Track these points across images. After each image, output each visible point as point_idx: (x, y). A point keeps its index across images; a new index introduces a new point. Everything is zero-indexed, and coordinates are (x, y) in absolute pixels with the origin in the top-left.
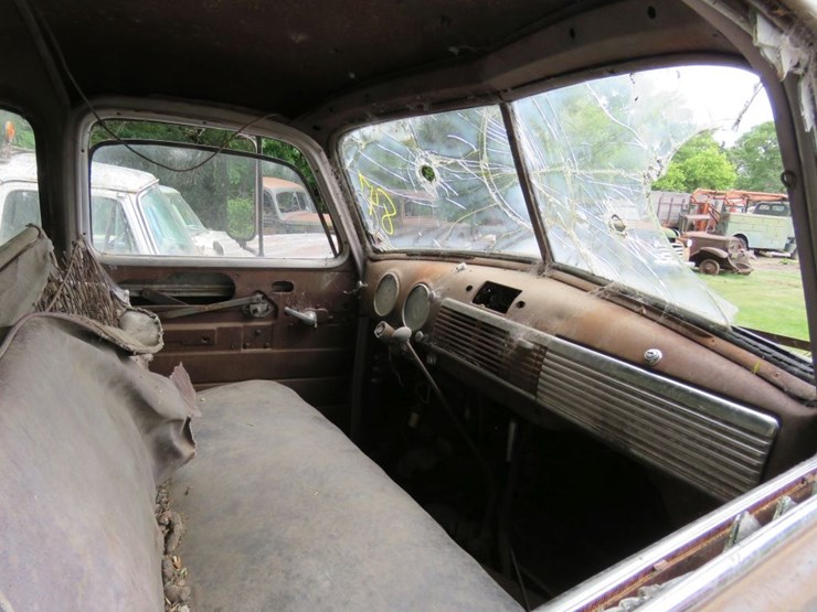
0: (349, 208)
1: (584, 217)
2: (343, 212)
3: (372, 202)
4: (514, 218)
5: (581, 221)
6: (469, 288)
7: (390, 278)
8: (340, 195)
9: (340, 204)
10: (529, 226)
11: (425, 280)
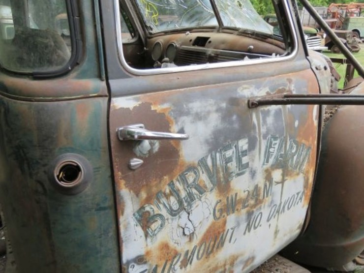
0: (137, 14)
1: (229, 4)
2: (134, 16)
3: (147, 11)
4: (207, 10)
5: (229, 6)
6: (191, 40)
7: (158, 44)
8: (132, 8)
9: (133, 13)
10: (212, 12)
11: (173, 41)
